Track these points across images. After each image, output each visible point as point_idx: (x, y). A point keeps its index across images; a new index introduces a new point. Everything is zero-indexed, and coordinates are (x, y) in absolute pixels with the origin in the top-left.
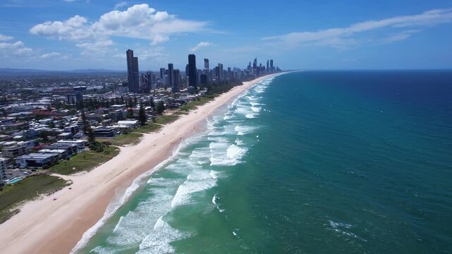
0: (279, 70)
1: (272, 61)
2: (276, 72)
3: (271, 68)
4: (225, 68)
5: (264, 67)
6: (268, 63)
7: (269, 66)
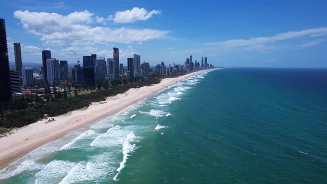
0: (212, 67)
1: (206, 59)
2: (209, 68)
3: (205, 65)
4: (167, 65)
5: (199, 63)
6: (202, 60)
7: (204, 63)
